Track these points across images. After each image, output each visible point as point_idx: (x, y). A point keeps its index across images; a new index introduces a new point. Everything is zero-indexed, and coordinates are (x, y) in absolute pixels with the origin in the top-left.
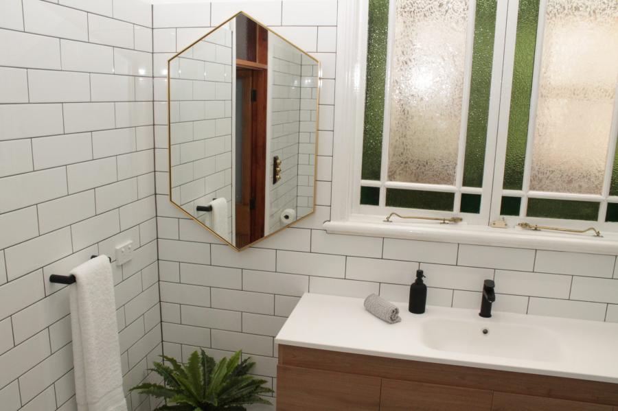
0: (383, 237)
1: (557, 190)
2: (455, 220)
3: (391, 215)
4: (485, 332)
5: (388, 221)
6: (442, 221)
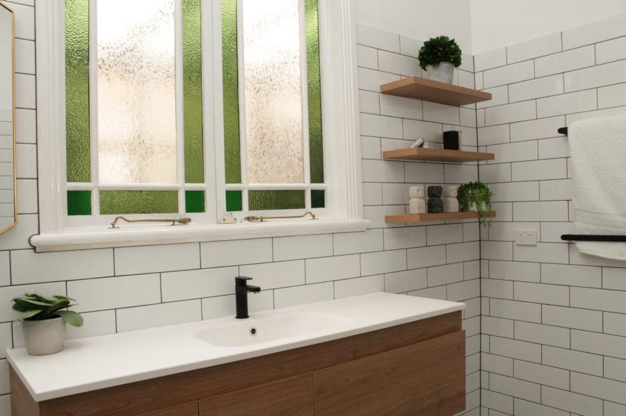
0: (113, 247)
1: (271, 182)
2: (184, 221)
3: (117, 219)
4: (253, 331)
5: (114, 227)
6: (172, 223)
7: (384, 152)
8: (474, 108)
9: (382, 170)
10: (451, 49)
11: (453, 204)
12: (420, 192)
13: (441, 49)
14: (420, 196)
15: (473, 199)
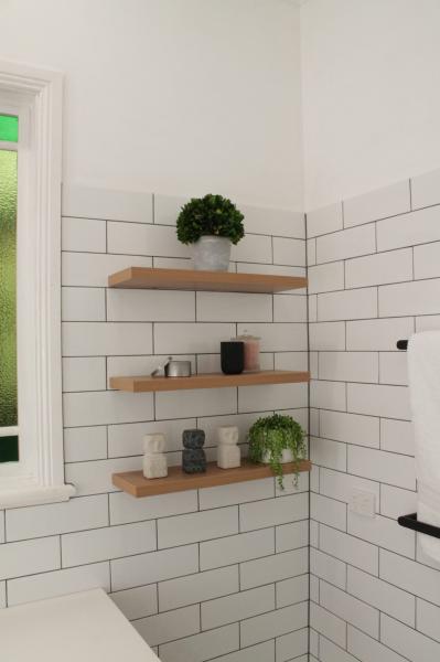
7: (112, 379)
8: (305, 293)
9: (107, 406)
10: (215, 216)
11: (230, 455)
12: (156, 444)
13: (197, 217)
14: (156, 450)
15: (269, 444)
